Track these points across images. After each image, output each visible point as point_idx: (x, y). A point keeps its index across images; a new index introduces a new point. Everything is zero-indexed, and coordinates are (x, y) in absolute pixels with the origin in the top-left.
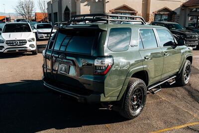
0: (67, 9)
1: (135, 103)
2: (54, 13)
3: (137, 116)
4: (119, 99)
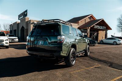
0: (23, 27)
1: (72, 59)
2: (14, 30)
3: (73, 65)
4: (67, 55)
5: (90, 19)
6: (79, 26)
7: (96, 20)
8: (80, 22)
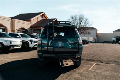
5: (42, 18)
6: (31, 25)
7: (48, 19)
8: (32, 19)
